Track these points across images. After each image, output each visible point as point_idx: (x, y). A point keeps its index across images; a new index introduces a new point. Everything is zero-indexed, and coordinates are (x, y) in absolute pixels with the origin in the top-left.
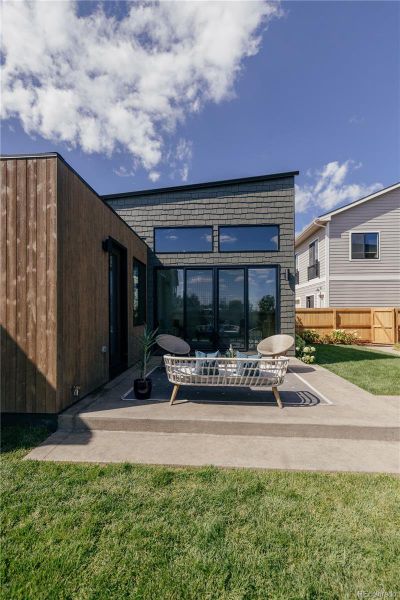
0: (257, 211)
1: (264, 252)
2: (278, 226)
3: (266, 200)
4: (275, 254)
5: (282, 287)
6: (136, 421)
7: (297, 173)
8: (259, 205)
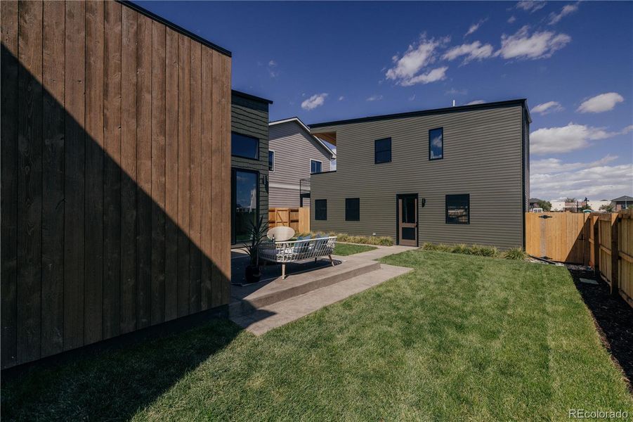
0: (244, 122)
1: (249, 158)
2: (258, 139)
3: (250, 115)
4: (256, 162)
5: (261, 189)
6: (286, 291)
7: (271, 102)
8: (246, 118)
